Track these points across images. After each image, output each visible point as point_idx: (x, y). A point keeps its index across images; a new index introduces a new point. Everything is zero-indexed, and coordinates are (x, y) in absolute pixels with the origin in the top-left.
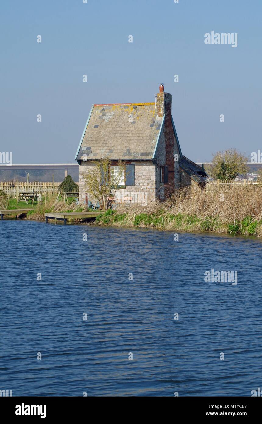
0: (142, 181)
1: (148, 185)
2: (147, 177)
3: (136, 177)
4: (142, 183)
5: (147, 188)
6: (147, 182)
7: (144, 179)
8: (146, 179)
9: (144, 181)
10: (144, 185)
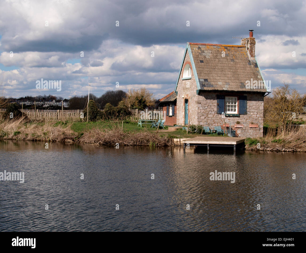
0: (252, 110)
1: (257, 113)
2: (257, 107)
3: (248, 107)
4: (253, 112)
5: (256, 117)
6: (257, 111)
7: (254, 109)
8: (256, 109)
9: (254, 110)
10: (254, 114)
